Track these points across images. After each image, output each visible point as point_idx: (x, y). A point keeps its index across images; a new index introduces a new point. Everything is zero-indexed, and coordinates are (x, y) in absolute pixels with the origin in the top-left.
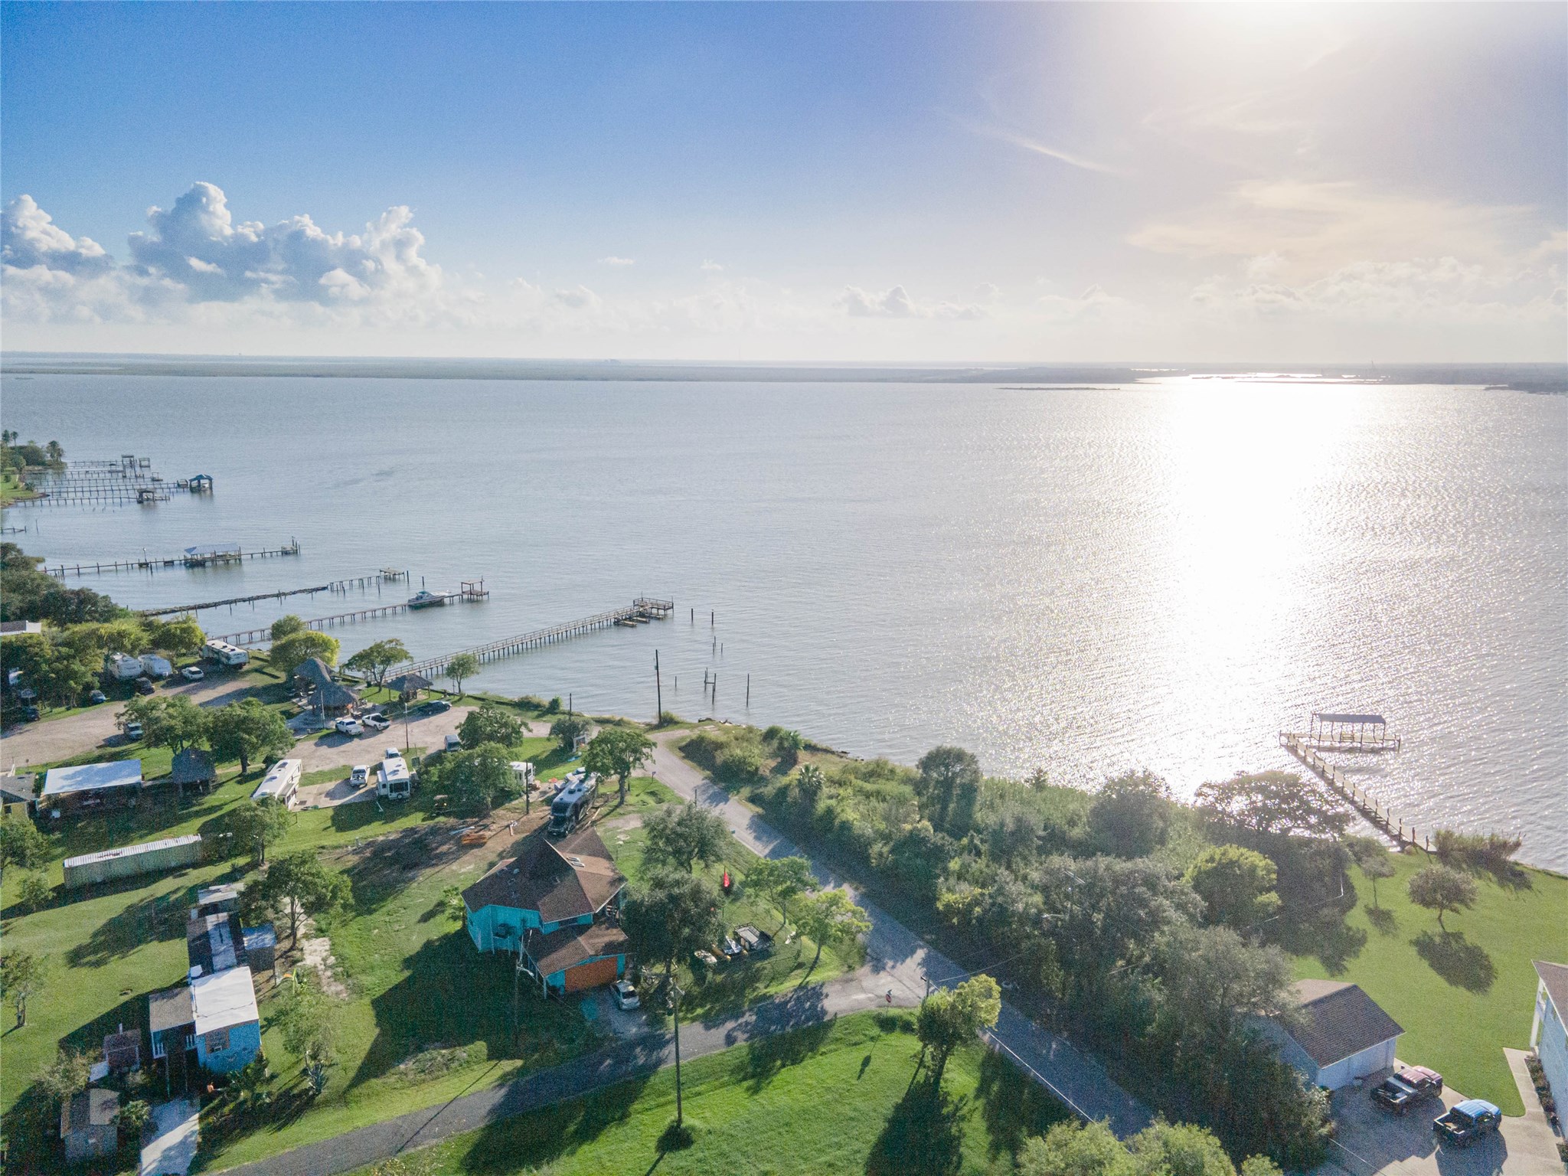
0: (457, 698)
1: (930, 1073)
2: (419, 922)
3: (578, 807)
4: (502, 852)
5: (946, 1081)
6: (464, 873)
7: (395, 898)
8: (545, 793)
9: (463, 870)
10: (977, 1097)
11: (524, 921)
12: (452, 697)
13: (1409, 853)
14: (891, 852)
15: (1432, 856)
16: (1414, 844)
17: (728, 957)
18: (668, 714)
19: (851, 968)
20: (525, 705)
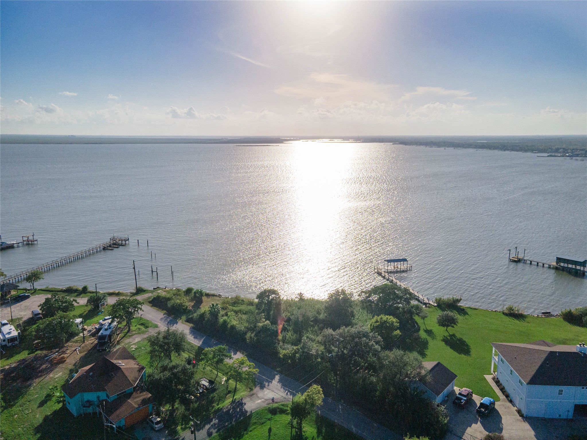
0: (33, 291)
1: (297, 430)
2: (39, 407)
3: (110, 336)
4: (76, 363)
5: (304, 432)
6: (57, 378)
7: (22, 398)
8: (90, 331)
9: (56, 376)
10: (318, 436)
11: (98, 397)
12: (30, 291)
13: (429, 307)
14: (256, 335)
15: (436, 307)
16: (429, 304)
17: (198, 395)
18: (140, 287)
19: (251, 389)
20: (70, 291)
